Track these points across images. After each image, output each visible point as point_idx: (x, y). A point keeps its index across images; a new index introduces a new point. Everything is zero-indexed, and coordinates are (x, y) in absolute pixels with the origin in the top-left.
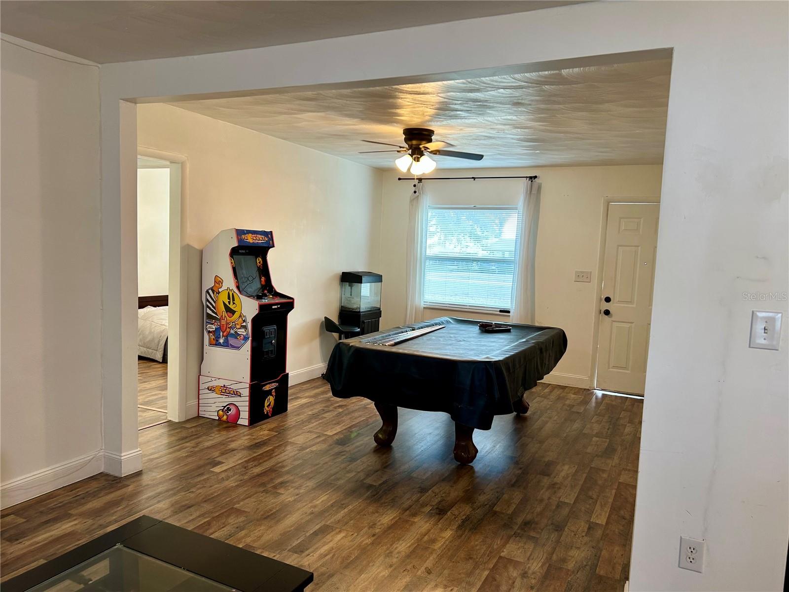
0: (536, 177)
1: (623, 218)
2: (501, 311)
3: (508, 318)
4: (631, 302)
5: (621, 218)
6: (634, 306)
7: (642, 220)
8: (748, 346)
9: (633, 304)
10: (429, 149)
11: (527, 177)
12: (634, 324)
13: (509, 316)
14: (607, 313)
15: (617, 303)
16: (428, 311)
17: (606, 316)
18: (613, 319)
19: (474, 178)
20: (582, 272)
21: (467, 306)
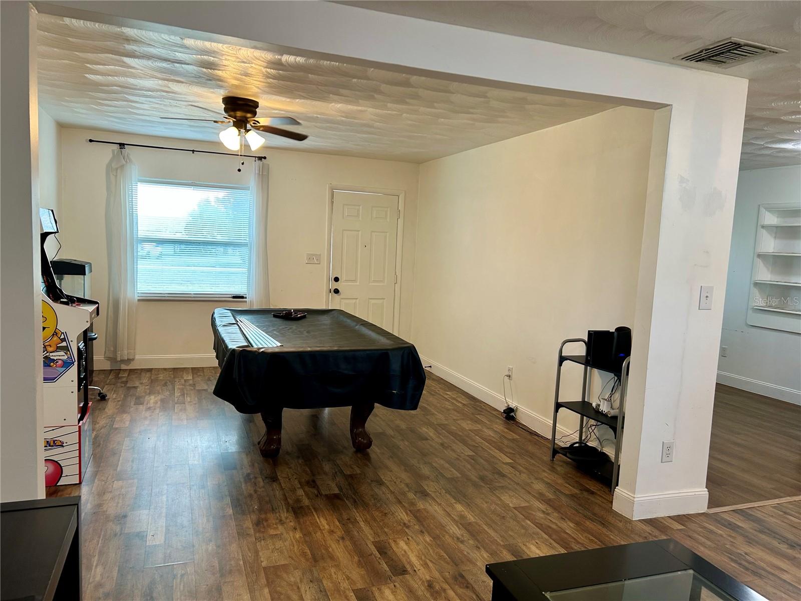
0: (265, 158)
1: (347, 205)
2: (234, 297)
3: (245, 303)
4: (355, 281)
5: (344, 205)
6: (358, 283)
7: (361, 207)
8: (698, 308)
9: (357, 282)
10: (259, 123)
11: (255, 157)
12: (358, 300)
13: (246, 302)
14: (337, 291)
15: (344, 282)
16: (141, 303)
17: (336, 295)
18: (342, 296)
19: (193, 151)
20: (313, 255)
21: (190, 294)
